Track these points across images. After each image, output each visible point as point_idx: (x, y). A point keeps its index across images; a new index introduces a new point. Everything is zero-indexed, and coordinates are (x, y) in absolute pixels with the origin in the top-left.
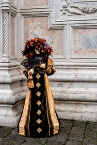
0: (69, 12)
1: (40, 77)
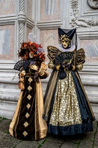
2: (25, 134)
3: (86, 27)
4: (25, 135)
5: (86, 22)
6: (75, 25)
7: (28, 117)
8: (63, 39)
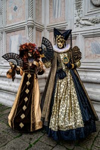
0: (81, 24)
1: (31, 76)
2: (22, 125)
3: (90, 25)
4: (21, 127)
5: (90, 21)
6: (79, 24)
7: (26, 110)
8: (59, 39)
